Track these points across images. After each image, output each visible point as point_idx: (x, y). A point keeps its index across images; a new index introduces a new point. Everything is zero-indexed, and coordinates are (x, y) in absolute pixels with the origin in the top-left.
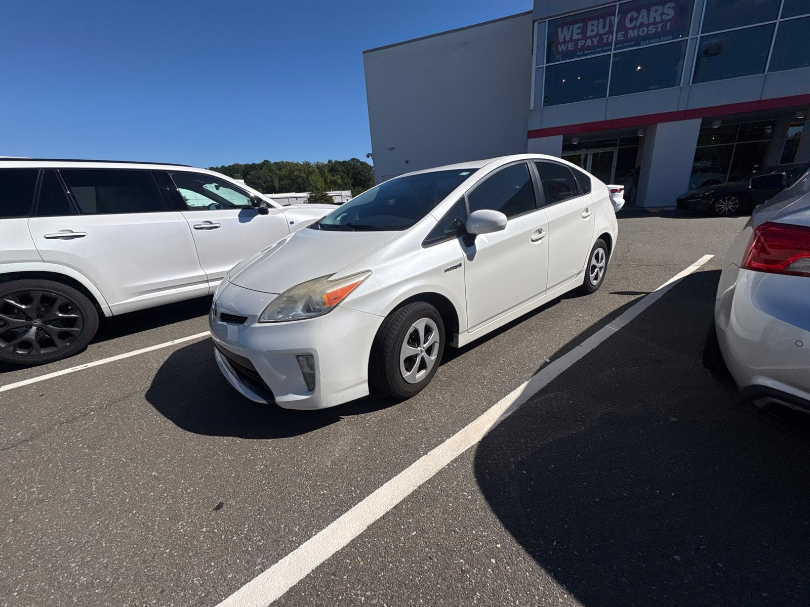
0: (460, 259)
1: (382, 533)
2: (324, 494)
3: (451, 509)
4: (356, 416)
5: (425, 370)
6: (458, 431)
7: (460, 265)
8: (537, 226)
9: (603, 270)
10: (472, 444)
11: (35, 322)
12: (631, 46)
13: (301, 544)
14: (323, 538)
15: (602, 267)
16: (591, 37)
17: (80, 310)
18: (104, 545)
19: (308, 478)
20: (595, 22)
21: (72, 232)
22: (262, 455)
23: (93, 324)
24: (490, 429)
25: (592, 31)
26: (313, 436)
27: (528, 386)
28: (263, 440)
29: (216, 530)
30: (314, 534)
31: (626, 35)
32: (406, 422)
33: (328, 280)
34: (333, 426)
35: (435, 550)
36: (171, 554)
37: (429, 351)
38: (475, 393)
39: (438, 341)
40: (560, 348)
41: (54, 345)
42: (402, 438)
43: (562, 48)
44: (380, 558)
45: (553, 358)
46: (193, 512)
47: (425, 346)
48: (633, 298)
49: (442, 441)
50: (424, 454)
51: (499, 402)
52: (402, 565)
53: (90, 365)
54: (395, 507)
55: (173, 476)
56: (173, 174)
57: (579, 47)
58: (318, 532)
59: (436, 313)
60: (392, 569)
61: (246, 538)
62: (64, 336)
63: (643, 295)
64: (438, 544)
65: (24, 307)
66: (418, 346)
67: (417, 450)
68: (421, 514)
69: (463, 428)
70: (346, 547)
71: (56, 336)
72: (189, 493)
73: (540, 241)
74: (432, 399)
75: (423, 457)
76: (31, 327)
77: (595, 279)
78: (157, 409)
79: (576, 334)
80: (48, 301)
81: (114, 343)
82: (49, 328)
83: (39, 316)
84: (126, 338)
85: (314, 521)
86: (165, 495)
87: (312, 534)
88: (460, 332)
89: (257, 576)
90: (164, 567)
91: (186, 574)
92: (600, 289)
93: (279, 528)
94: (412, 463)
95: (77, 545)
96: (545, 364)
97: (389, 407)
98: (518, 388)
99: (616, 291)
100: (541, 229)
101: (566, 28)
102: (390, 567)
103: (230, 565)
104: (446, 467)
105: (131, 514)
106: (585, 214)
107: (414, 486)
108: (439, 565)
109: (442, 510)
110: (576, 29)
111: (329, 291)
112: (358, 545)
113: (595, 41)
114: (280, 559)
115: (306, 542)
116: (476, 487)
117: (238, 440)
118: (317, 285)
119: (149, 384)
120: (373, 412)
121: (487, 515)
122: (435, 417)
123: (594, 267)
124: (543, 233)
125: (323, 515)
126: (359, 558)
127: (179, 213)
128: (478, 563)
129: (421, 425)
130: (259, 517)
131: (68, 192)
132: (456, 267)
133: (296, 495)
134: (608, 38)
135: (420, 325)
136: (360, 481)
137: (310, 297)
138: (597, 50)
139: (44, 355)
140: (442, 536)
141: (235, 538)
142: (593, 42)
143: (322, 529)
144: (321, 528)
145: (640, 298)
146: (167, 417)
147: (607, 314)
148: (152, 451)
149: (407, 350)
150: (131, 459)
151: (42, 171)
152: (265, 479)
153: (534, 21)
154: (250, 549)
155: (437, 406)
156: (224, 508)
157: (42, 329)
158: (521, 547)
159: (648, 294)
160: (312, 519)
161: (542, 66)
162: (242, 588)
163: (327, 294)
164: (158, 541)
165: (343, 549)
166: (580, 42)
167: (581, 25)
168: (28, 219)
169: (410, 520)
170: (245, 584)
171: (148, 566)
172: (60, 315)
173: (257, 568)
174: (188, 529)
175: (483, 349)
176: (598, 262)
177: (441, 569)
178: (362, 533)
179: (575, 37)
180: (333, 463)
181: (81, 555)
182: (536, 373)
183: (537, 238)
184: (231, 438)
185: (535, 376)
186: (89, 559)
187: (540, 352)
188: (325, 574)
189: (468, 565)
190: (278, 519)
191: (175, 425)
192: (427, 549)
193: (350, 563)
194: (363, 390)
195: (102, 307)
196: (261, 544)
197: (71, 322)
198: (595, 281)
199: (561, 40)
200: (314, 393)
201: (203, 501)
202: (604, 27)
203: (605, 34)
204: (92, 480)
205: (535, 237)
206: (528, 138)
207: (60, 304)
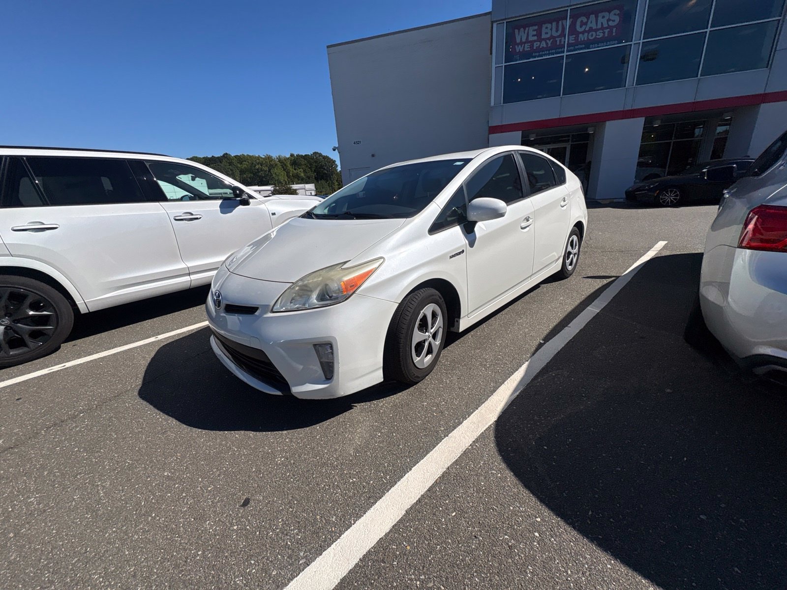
0: (462, 246)
1: (422, 516)
2: (354, 482)
3: (484, 488)
4: (368, 403)
5: (431, 355)
6: (472, 413)
7: (463, 251)
8: (524, 214)
9: (576, 256)
10: (489, 424)
11: (3, 321)
12: (581, 49)
13: (342, 534)
14: (363, 525)
15: (576, 253)
16: (545, 40)
17: (54, 308)
18: (127, 553)
19: (334, 468)
20: (549, 26)
21: (43, 224)
22: (280, 447)
23: (68, 321)
24: (503, 409)
25: (547, 33)
26: (328, 425)
27: (529, 366)
28: (277, 432)
29: (248, 527)
30: (353, 522)
31: (577, 38)
32: (420, 407)
33: (342, 267)
34: (347, 414)
35: (478, 529)
36: (204, 556)
37: (434, 336)
38: (481, 375)
39: (442, 327)
40: (550, 329)
41: (25, 345)
42: (419, 422)
43: (519, 49)
44: (426, 542)
45: (547, 338)
46: (219, 510)
47: (432, 331)
49: (460, 423)
50: (445, 437)
51: (506, 383)
52: (449, 546)
53: (69, 364)
54: (429, 490)
55: (188, 475)
56: (150, 163)
57: (535, 48)
58: (357, 520)
59: (441, 299)
60: (440, 551)
61: (283, 533)
62: (35, 335)
63: (613, 278)
64: (479, 523)
66: (426, 332)
67: (437, 432)
68: (456, 495)
69: (477, 409)
70: (389, 533)
71: (27, 336)
72: (210, 491)
73: (528, 228)
74: (440, 383)
75: (445, 439)
77: (570, 265)
78: (155, 406)
79: (561, 316)
80: (17, 298)
81: (91, 341)
82: (19, 327)
83: (8, 315)
84: (104, 335)
85: (350, 510)
86: (184, 495)
87: (351, 523)
88: (461, 317)
89: (303, 570)
90: (200, 570)
91: (226, 575)
92: (574, 274)
93: (315, 519)
94: (435, 446)
95: (96, 555)
96: (540, 346)
97: (399, 392)
98: (520, 369)
99: (589, 275)
100: (529, 217)
101: (522, 29)
102: (438, 549)
103: (272, 561)
104: (470, 447)
105: (150, 518)
106: (563, 203)
107: (443, 468)
108: (486, 543)
109: (475, 489)
110: (532, 31)
111: (346, 279)
112: (401, 530)
113: (549, 43)
114: (324, 551)
115: (346, 532)
116: (503, 466)
117: (251, 434)
118: (332, 273)
119: (140, 382)
120: (385, 399)
121: (520, 490)
122: (447, 400)
123: (570, 253)
124: (531, 220)
125: (357, 502)
126: (404, 543)
127: (158, 203)
128: (523, 537)
129: (435, 408)
130: (291, 510)
131: (37, 182)
132: (459, 253)
133: (325, 485)
134: (560, 41)
135: (428, 310)
136: (388, 467)
137: (326, 285)
138: (550, 52)
139: (12, 356)
140: (482, 514)
141: (271, 533)
142: (547, 44)
143: (360, 517)
144: (358, 517)
145: (611, 281)
146: (167, 414)
147: (585, 297)
148: (159, 451)
149: (418, 336)
150: (137, 461)
151: (6, 159)
152: (290, 471)
153: (492, 22)
154: (289, 543)
155: (447, 390)
156: (252, 503)
157: (11, 328)
158: (559, 519)
159: (617, 277)
160: (347, 508)
161: (501, 65)
162: (290, 584)
163: (343, 282)
164: (186, 544)
165: (387, 535)
166: (535, 44)
167: (536, 27)
169: (447, 501)
170: (292, 580)
171: (182, 571)
172: (31, 313)
173: (301, 562)
174: (218, 528)
175: (479, 334)
176: (572, 248)
177: (488, 546)
178: (402, 518)
179: (531, 38)
180: (356, 450)
181: (103, 565)
182: (534, 354)
183: (526, 226)
184: (243, 432)
185: (533, 357)
186: (113, 569)
187: (532, 334)
188: (374, 562)
189: (514, 540)
190: (312, 511)
191: (178, 423)
192: (470, 529)
193: (397, 548)
194: (378, 377)
195: (77, 303)
196: (299, 537)
197: (44, 320)
198: (570, 267)
199: (518, 41)
200: (332, 382)
201: (227, 499)
202: (557, 31)
203: (558, 37)
204: (98, 485)
205: (523, 224)
206: (489, 134)
207: (31, 301)
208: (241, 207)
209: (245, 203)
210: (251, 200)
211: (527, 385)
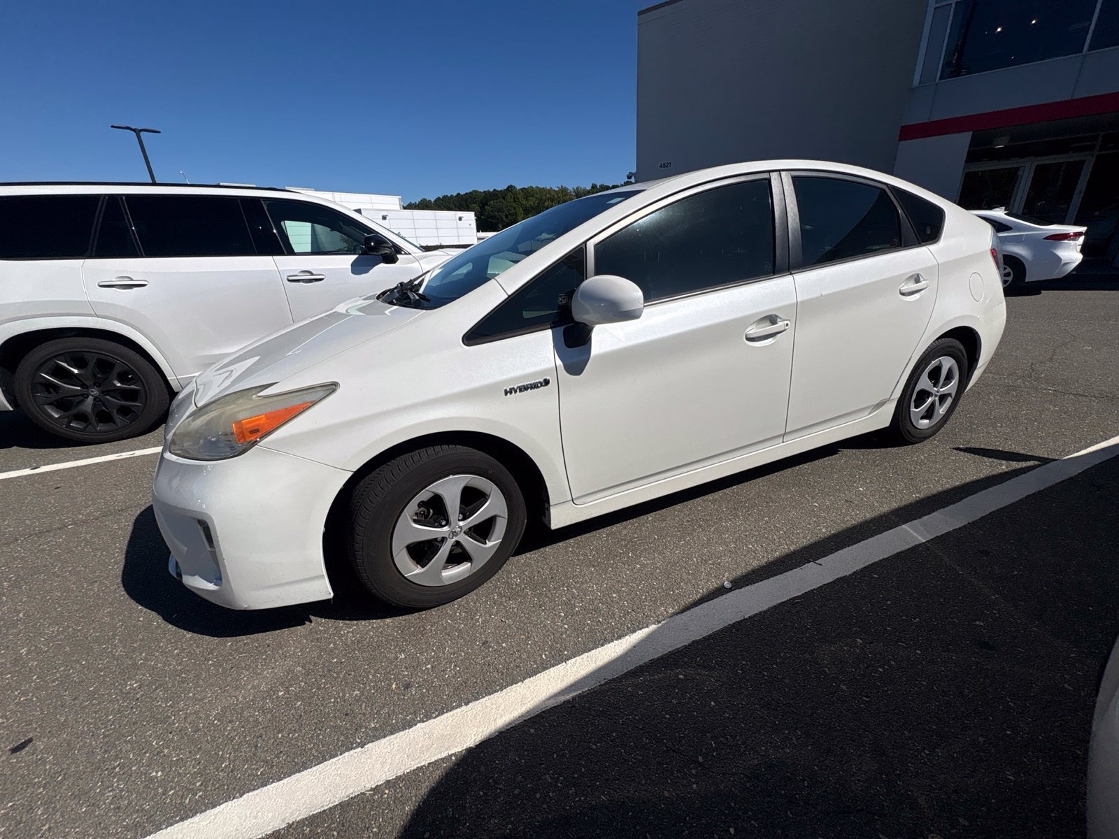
0: (547, 371)
2: (152, 780)
5: (470, 564)
6: (453, 708)
7: (547, 382)
8: (766, 308)
9: (949, 401)
10: (451, 752)
11: (92, 392)
15: (949, 395)
17: (142, 381)
19: (165, 733)
21: (132, 280)
22: (157, 660)
23: (158, 399)
24: (510, 723)
27: (649, 637)
32: (388, 660)
33: (259, 394)
37: (484, 530)
40: (771, 559)
41: (113, 421)
42: (356, 692)
45: (739, 583)
47: (463, 523)
48: (1004, 466)
49: (410, 725)
53: (138, 453)
56: (267, 202)
62: (123, 411)
63: (1031, 463)
65: (76, 371)
66: (447, 524)
67: (357, 730)
71: (115, 411)
72: (19, 704)
73: (770, 341)
76: (88, 397)
77: (923, 418)
79: (825, 531)
80: (105, 366)
82: (107, 399)
83: (97, 384)
88: (551, 503)
92: (935, 441)
96: (720, 591)
98: (627, 637)
99: (973, 446)
100: (776, 316)
106: (912, 286)
118: (240, 402)
122: (440, 663)
123: (924, 395)
124: (780, 325)
127: (270, 257)
129: (406, 673)
130: (41, 790)
131: (133, 228)
132: (534, 386)
136: (222, 771)
139: (100, 432)
145: (1022, 469)
147: (922, 496)
148: (59, 610)
149: (410, 529)
150: (28, 616)
151: (105, 198)
152: (118, 711)
155: (462, 638)
156: (25, 751)
157: (100, 400)
159: (1044, 461)
161: (949, 2)
163: (239, 422)
168: (83, 260)
172: (119, 385)
176: (935, 385)
180: (223, 712)
182: (686, 609)
183: (763, 334)
184: (153, 615)
185: (680, 615)
187: (725, 560)
190: (54, 809)
194: (321, 590)
195: (169, 378)
197: (132, 395)
198: (926, 421)
200: (223, 583)
201: (17, 727)
205: (754, 331)
206: (900, 140)
207: (120, 370)
208: (382, 265)
209: (391, 259)
210: (399, 256)
211: (606, 683)
